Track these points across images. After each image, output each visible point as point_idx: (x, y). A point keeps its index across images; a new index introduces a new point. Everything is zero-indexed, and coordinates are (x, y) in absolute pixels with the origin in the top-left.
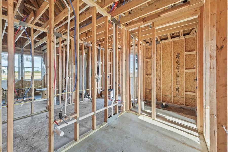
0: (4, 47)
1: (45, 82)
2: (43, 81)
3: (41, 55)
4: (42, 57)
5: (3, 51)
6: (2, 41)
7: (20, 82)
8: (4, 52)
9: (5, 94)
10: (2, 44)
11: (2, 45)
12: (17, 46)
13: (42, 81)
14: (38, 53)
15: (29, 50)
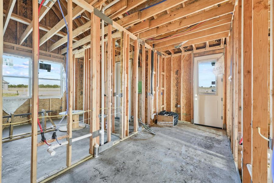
0: (7, 45)
1: (66, 100)
2: (64, 100)
3: (62, 61)
4: (62, 64)
5: (5, 52)
6: (4, 36)
7: (31, 100)
8: (7, 54)
9: (11, 123)
10: (4, 41)
11: (4, 43)
12: (27, 45)
13: (62, 98)
14: (57, 57)
15: (45, 53)
